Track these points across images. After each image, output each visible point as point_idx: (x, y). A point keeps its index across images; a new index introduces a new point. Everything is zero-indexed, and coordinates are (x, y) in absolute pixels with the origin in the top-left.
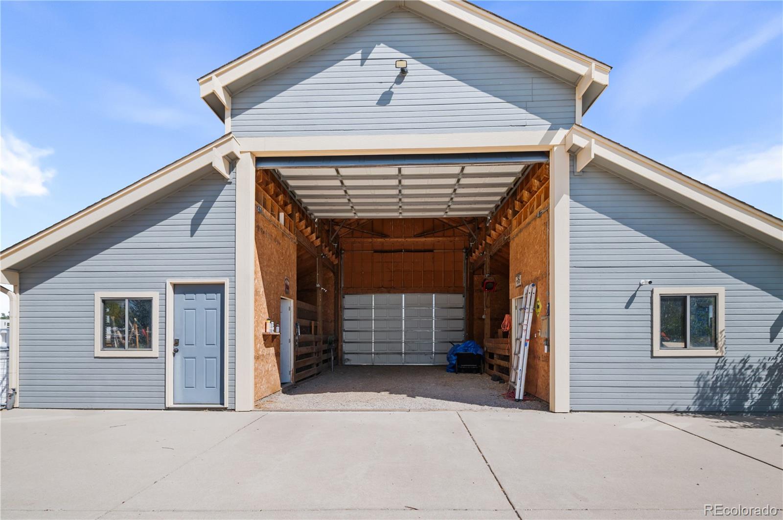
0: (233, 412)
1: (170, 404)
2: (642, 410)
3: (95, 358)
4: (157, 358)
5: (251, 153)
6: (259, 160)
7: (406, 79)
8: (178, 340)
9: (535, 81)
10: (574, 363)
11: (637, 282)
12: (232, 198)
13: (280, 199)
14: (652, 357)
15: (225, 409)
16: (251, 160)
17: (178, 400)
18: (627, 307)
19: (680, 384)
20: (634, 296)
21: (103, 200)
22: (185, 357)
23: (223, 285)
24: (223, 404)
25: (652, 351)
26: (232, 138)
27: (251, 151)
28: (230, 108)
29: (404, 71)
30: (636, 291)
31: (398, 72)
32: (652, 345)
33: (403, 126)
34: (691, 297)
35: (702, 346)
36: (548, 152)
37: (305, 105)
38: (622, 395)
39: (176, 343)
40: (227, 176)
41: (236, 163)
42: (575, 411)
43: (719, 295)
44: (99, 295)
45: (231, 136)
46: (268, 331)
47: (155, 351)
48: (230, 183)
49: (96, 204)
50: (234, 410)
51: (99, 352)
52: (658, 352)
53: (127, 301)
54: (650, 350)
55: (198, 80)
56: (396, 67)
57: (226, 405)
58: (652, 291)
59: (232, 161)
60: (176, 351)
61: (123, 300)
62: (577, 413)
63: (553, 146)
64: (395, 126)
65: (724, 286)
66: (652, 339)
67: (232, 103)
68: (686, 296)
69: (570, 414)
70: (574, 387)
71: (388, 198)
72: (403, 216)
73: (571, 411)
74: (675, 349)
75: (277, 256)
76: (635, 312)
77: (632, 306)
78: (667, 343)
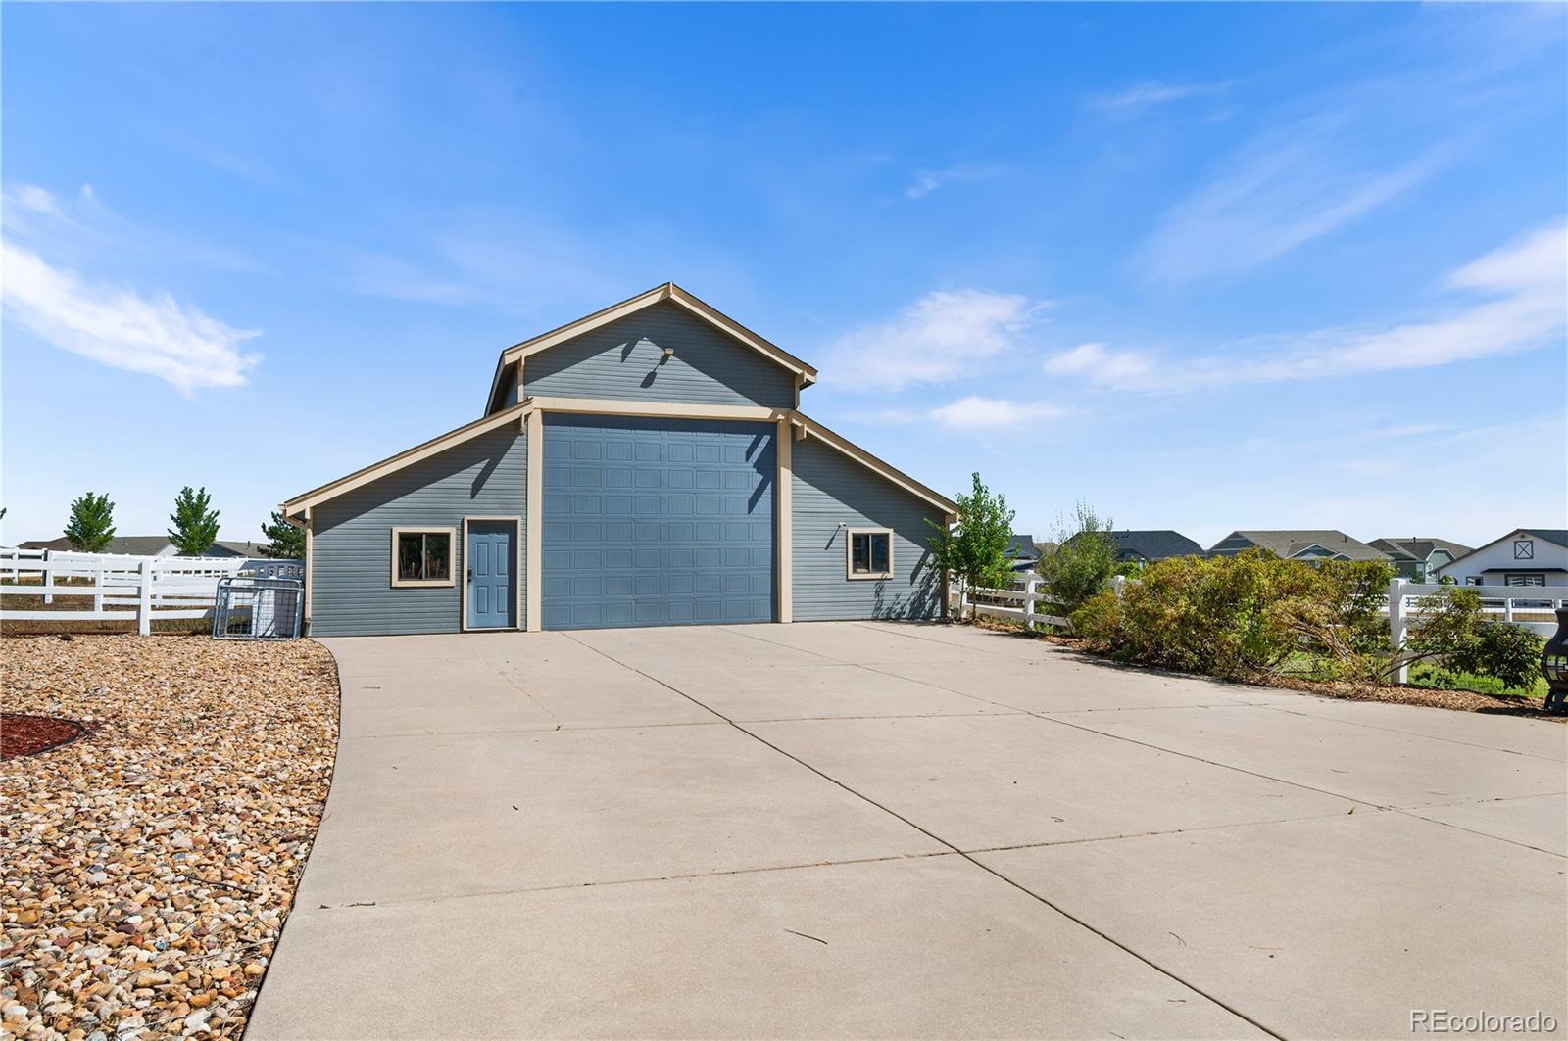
0: (524, 633)
1: (467, 627)
3: (392, 587)
4: (453, 586)
5: (541, 410)
8: (473, 569)
10: (795, 585)
11: (838, 525)
12: (523, 447)
14: (848, 580)
15: (518, 630)
17: (471, 625)
18: (826, 549)
19: (864, 599)
20: (833, 539)
22: (479, 585)
23: (516, 522)
24: (516, 626)
25: (847, 576)
30: (838, 530)
32: (848, 571)
33: (668, 396)
34: (872, 535)
35: (879, 571)
36: (776, 423)
38: (827, 608)
39: (470, 573)
42: (796, 621)
43: (889, 535)
44: (397, 530)
47: (452, 581)
50: (526, 630)
51: (396, 582)
52: (851, 576)
53: (424, 536)
57: (519, 627)
58: (846, 532)
60: (469, 581)
61: (421, 534)
62: (797, 623)
63: (779, 420)
64: (658, 398)
65: (892, 532)
66: (847, 567)
68: (869, 535)
69: (792, 623)
70: (795, 604)
73: (792, 621)
74: (862, 574)
76: (836, 546)
77: (834, 541)
78: (858, 570)
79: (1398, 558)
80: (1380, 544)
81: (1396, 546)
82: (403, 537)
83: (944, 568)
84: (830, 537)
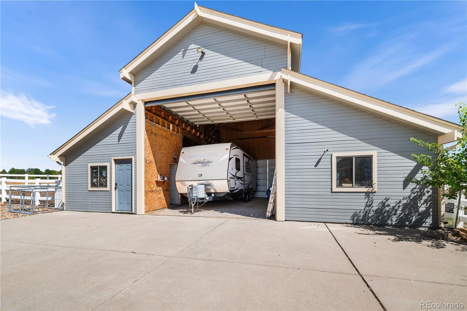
0: (136, 215)
1: (114, 210)
2: (326, 222)
3: (89, 191)
4: (109, 191)
5: (142, 100)
6: (146, 103)
7: (205, 56)
8: (117, 183)
9: (266, 47)
11: (323, 150)
12: (134, 121)
13: (170, 118)
14: (332, 192)
15: (133, 213)
16: (142, 104)
17: (116, 209)
19: (349, 207)
20: (320, 159)
21: (88, 126)
22: (119, 190)
23: (131, 159)
24: (132, 211)
25: (332, 189)
26: (132, 95)
27: (142, 99)
28: (134, 81)
29: (203, 53)
30: (322, 155)
31: (201, 54)
32: (332, 185)
33: (203, 79)
34: (355, 158)
35: (363, 186)
36: (275, 83)
37: (162, 75)
38: (314, 213)
39: (116, 185)
40: (132, 111)
41: (136, 105)
42: (288, 221)
43: (373, 156)
44: (90, 165)
45: (131, 94)
46: (158, 179)
47: (108, 189)
48: (134, 114)
49: (86, 128)
50: (136, 214)
51: (90, 189)
52: (335, 189)
53: (99, 167)
54: (331, 188)
55: (119, 71)
56: (198, 52)
57: (133, 212)
58: (332, 155)
59: (134, 105)
60: (116, 188)
61: (97, 167)
62: (289, 222)
63: (276, 80)
64: (199, 80)
65: (377, 151)
66: (332, 182)
67: (135, 79)
68: (353, 157)
69: (285, 222)
70: (288, 209)
71: (220, 113)
72: (236, 121)
73: (286, 220)
74: (347, 188)
75: (167, 145)
76: (322, 167)
77: (320, 163)
78: (343, 185)
82: (92, 168)
83: (436, 184)
84: (317, 160)
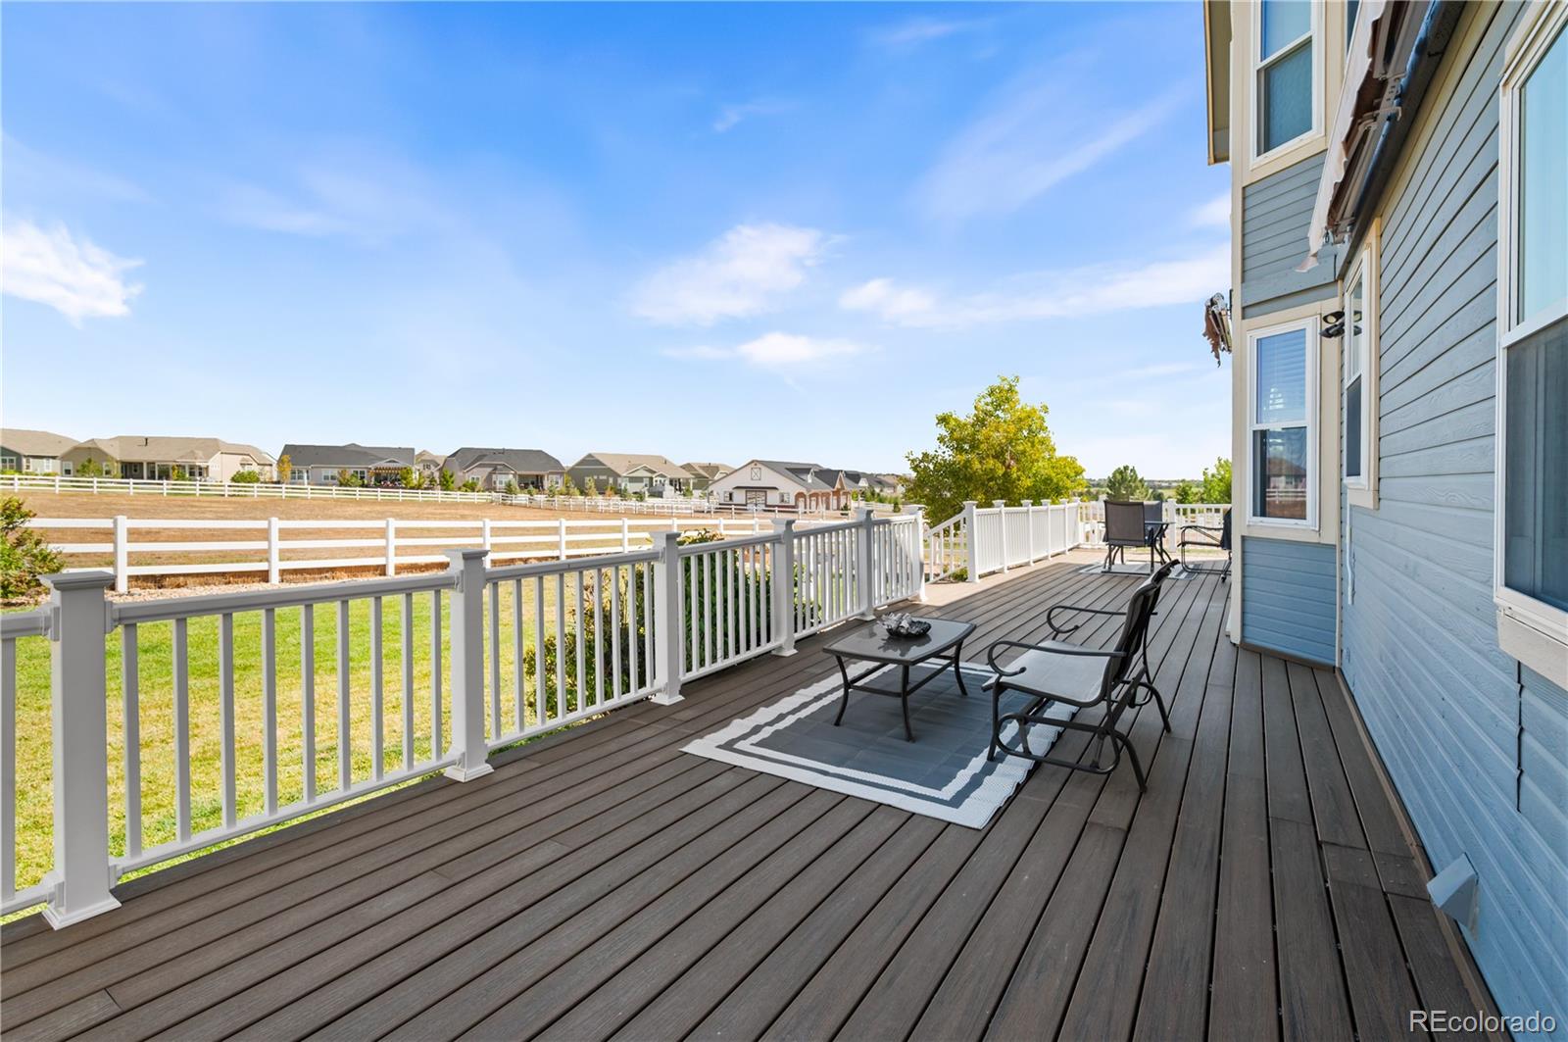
79: (698, 476)
80: (688, 467)
81: (697, 468)
